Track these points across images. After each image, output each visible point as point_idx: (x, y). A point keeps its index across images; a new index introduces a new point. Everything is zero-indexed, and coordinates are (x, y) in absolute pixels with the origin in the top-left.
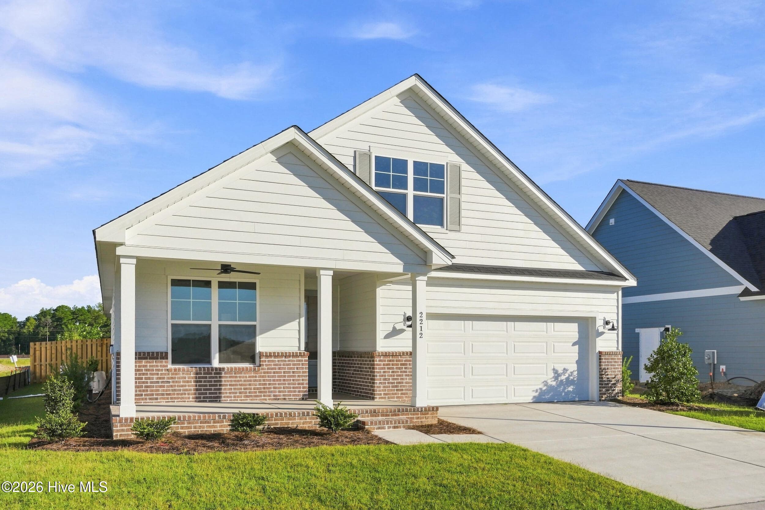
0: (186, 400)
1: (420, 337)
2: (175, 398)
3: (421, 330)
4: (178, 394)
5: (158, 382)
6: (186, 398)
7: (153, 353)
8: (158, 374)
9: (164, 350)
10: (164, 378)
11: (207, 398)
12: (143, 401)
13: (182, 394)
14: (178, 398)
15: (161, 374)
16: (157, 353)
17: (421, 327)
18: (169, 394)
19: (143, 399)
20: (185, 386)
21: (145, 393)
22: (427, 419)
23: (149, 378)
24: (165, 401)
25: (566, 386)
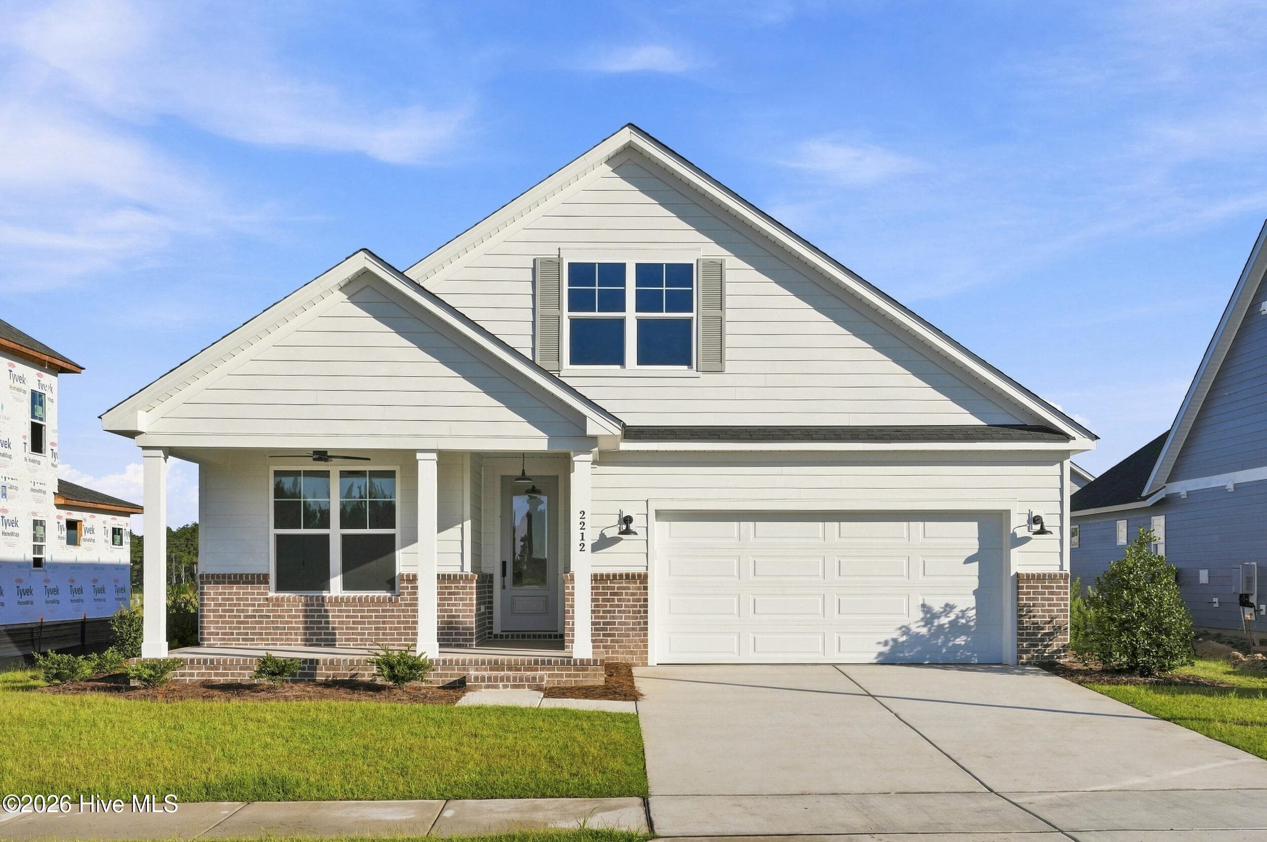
0: (293, 643)
1: (581, 550)
2: (277, 640)
3: (582, 539)
4: (281, 634)
5: (254, 617)
6: (292, 640)
7: (247, 575)
8: (254, 605)
9: (263, 571)
10: (262, 611)
11: (322, 640)
12: (234, 643)
13: (286, 634)
14: (282, 639)
15: (259, 605)
16: (253, 575)
17: (583, 534)
18: (270, 634)
19: (234, 640)
20: (291, 622)
21: (237, 631)
22: (585, 677)
23: (243, 611)
24: (263, 643)
25: (950, 636)
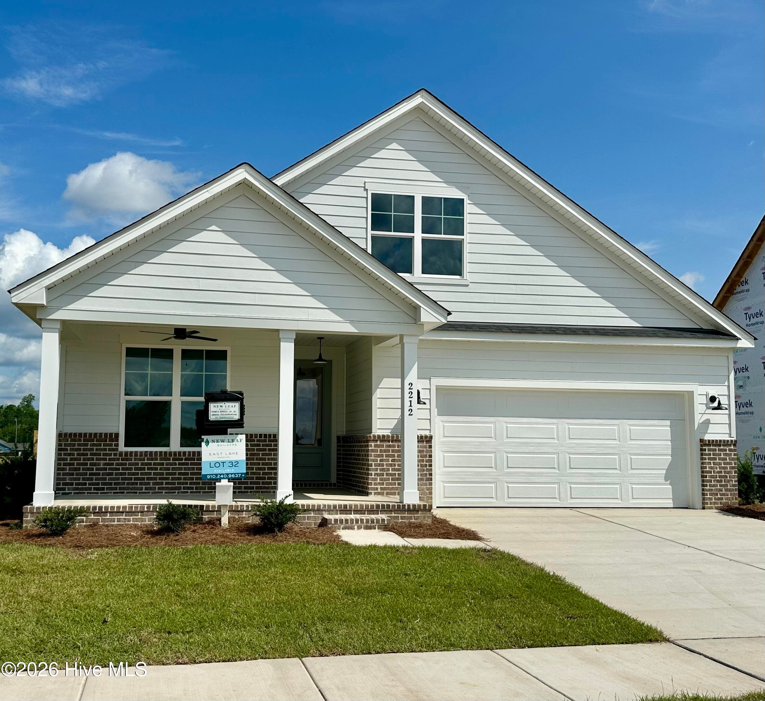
0: (138, 491)
1: (409, 415)
2: (124, 489)
3: (411, 406)
4: (128, 484)
5: (105, 469)
6: (137, 489)
7: (101, 434)
8: (105, 459)
9: (114, 431)
10: (112, 464)
12: (86, 492)
13: (133, 484)
15: (110, 459)
16: (106, 434)
17: (411, 401)
18: (118, 484)
19: (86, 489)
21: (90, 482)
23: (95, 464)
24: (112, 491)
